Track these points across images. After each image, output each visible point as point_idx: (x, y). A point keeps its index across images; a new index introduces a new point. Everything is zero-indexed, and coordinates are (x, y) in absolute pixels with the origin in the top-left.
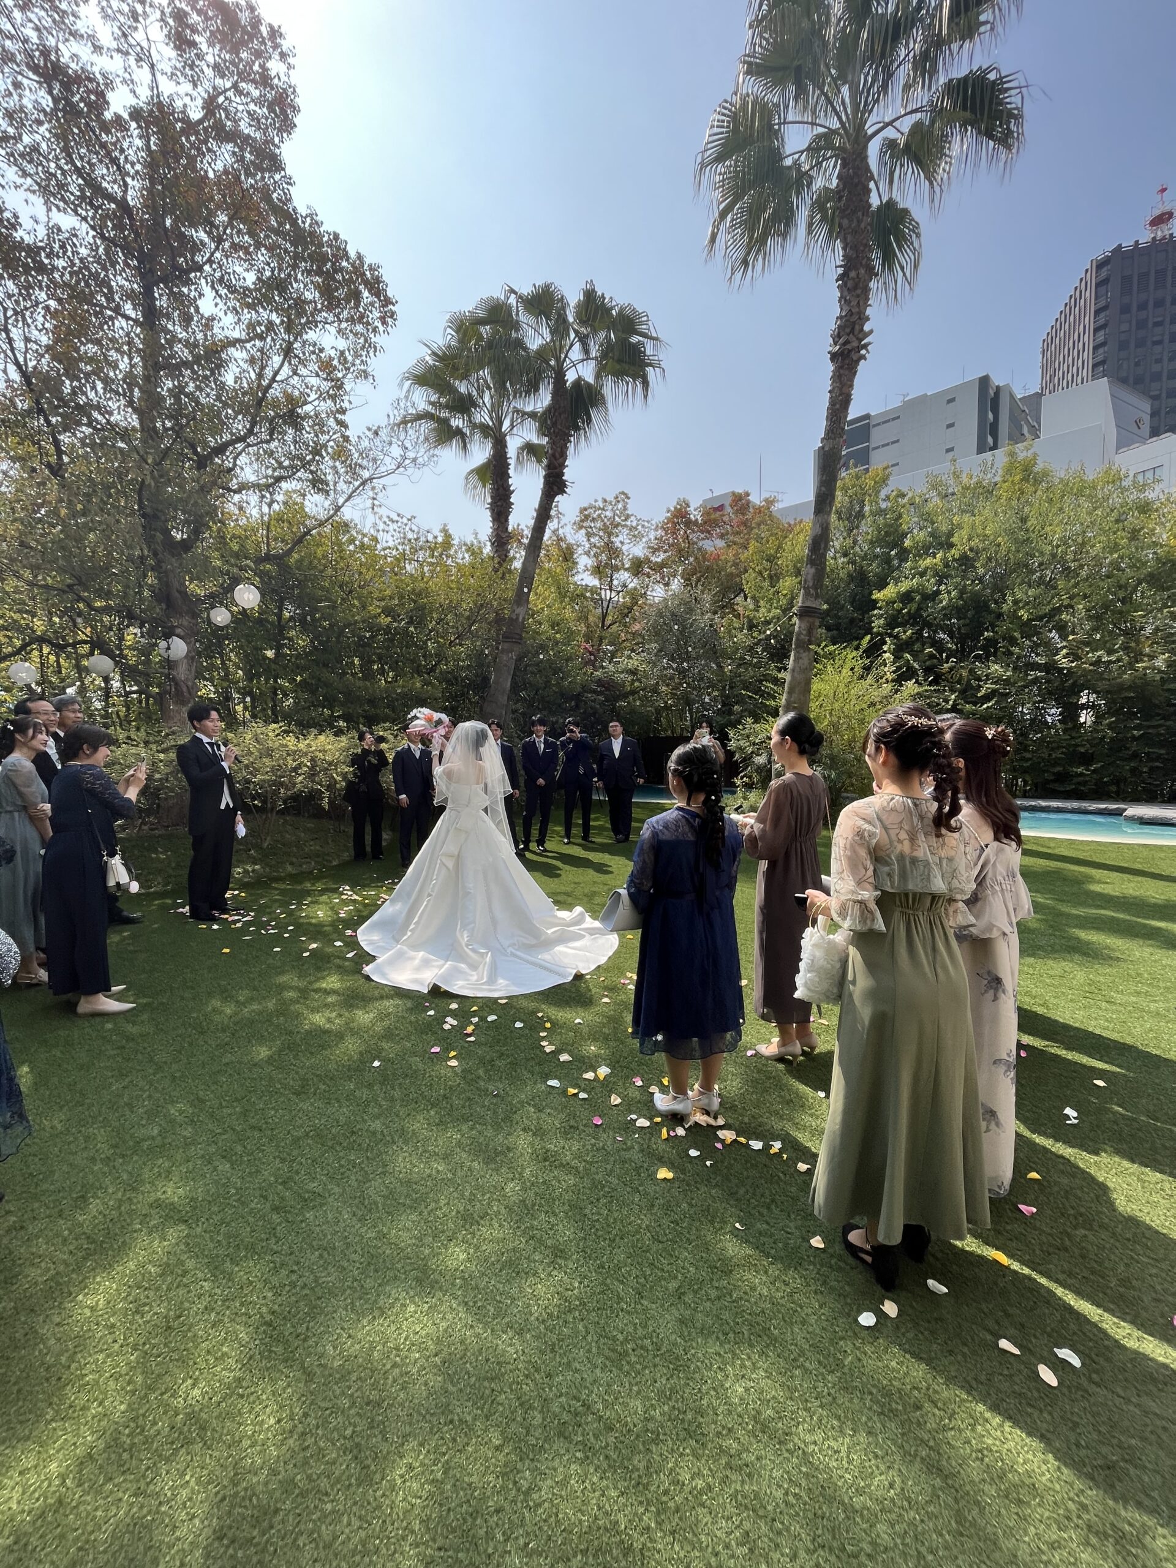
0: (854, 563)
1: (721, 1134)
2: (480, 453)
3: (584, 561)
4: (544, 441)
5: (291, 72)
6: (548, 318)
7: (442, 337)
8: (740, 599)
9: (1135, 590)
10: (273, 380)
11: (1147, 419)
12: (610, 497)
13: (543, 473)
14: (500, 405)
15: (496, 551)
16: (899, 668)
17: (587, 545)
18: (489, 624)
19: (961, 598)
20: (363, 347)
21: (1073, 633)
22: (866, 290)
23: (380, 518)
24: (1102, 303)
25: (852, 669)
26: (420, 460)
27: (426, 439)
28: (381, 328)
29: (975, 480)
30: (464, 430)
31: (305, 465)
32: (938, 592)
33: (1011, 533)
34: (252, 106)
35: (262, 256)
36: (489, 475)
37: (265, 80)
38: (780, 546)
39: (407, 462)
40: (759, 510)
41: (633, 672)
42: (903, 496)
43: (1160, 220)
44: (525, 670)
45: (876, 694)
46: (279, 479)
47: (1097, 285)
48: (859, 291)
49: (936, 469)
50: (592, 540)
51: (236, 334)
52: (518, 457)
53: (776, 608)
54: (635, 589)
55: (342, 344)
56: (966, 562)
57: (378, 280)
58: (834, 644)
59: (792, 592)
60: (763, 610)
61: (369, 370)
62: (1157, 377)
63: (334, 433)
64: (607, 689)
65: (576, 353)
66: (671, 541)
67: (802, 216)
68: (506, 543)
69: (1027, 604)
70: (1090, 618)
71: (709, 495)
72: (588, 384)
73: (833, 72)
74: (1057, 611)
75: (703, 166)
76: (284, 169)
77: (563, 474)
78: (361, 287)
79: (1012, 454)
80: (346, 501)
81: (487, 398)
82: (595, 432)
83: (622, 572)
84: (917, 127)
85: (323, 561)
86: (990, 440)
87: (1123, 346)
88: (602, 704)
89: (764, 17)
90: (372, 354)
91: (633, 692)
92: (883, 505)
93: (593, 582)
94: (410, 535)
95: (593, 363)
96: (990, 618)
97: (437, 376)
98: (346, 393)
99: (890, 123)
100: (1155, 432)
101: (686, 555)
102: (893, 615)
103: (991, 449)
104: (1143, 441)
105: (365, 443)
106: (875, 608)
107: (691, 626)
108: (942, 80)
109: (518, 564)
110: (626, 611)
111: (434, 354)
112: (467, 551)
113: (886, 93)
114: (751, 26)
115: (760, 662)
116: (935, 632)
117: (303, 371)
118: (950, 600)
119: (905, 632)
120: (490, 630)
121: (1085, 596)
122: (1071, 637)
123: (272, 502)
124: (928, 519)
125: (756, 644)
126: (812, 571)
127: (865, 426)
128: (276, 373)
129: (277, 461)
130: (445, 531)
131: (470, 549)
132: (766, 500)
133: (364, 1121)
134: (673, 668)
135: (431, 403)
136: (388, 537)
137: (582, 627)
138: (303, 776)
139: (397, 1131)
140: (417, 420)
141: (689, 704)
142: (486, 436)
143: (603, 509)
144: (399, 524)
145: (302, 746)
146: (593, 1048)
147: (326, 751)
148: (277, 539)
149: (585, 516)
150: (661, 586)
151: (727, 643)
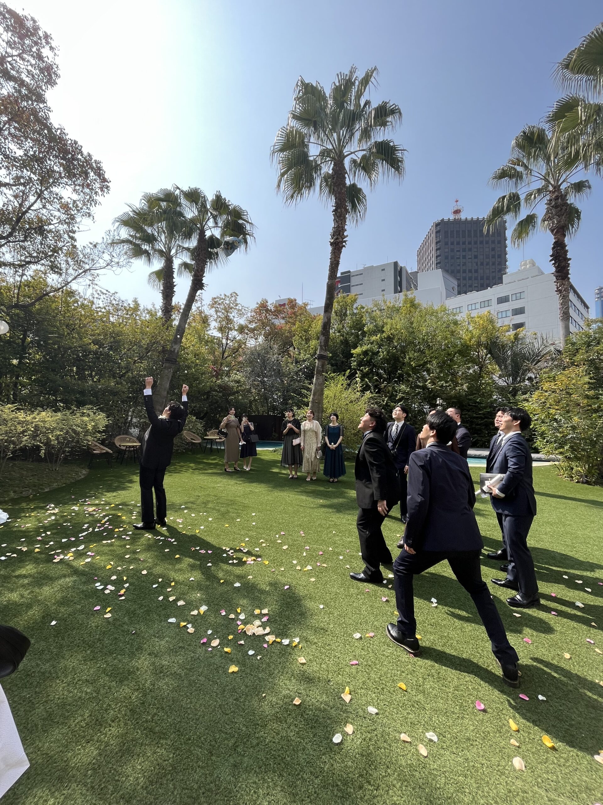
0: (343, 336)
1: (267, 638)
2: (158, 264)
3: (214, 324)
4: (193, 263)
5: (56, 57)
6: (196, 204)
7: (139, 203)
8: (291, 349)
9: (454, 357)
10: (29, 208)
11: (456, 287)
12: (228, 294)
13: (192, 278)
14: (170, 242)
15: (165, 315)
16: (363, 385)
17: (216, 316)
18: (159, 352)
19: (388, 355)
20: (88, 201)
21: (433, 373)
22: (345, 218)
23: (96, 291)
24: (438, 240)
25: (342, 385)
26: (121, 263)
27: (126, 253)
28: (100, 193)
29: (392, 304)
30: (149, 252)
31: (46, 256)
32: (379, 352)
33: (406, 328)
34: (30, 68)
35: (29, 144)
36: (162, 275)
37: (39, 57)
38: (310, 325)
39: (113, 263)
40: (301, 308)
41: (238, 382)
42: (363, 308)
43: (457, 212)
44: (178, 378)
45: (353, 397)
46: (29, 263)
47: (436, 232)
48: (342, 218)
49: (376, 298)
50: (218, 314)
51: (7, 180)
52: (179, 269)
53: (308, 354)
54: (240, 340)
55: (75, 197)
56: (390, 339)
57: (99, 169)
58: (334, 373)
59: (316, 347)
60: (302, 355)
61: (92, 213)
62: (459, 271)
63: (67, 243)
64: (224, 390)
65: (211, 223)
66: (259, 318)
67: (318, 182)
68: (171, 311)
69: (414, 359)
70: (439, 367)
71: (279, 298)
72: (217, 239)
73: (330, 127)
74: (426, 363)
75: (274, 152)
76: (46, 103)
77: (202, 280)
78: (90, 170)
79: (406, 295)
80: (73, 279)
81: (163, 237)
82: (220, 262)
83: (233, 331)
84: (364, 157)
85: (56, 311)
86: (399, 288)
87: (447, 258)
88: (220, 397)
89: (300, 97)
90: (93, 205)
91: (238, 392)
92: (355, 311)
93: (217, 334)
94: (114, 302)
95: (220, 229)
96: (400, 364)
98: (76, 223)
99: (354, 153)
100: (459, 293)
101: (266, 325)
102: (360, 361)
103: (399, 292)
104: (455, 296)
105: (87, 250)
106: (352, 357)
107: (268, 360)
108: (373, 141)
109: (176, 323)
110: (235, 351)
111: (134, 211)
112: (148, 313)
113: (351, 140)
114: (295, 99)
115: (300, 380)
116: (378, 369)
117: (48, 206)
118: (384, 356)
119: (365, 369)
120: (159, 356)
121: (436, 358)
122: (431, 375)
123: (23, 275)
124: (373, 319)
125: (299, 371)
126: (323, 338)
127: (347, 276)
128: (32, 205)
129: (28, 253)
130: (135, 301)
131: (150, 312)
132: (304, 304)
133: (38, 665)
134: (258, 381)
135: (130, 236)
136: (100, 302)
137: (211, 357)
138: (28, 437)
139: (61, 669)
140: (121, 243)
141: (266, 399)
142: (162, 256)
143: (224, 299)
144: (107, 295)
145: (29, 418)
146: (198, 595)
147: (46, 422)
148: (24, 296)
149: (215, 302)
150: (253, 339)
151: (285, 370)
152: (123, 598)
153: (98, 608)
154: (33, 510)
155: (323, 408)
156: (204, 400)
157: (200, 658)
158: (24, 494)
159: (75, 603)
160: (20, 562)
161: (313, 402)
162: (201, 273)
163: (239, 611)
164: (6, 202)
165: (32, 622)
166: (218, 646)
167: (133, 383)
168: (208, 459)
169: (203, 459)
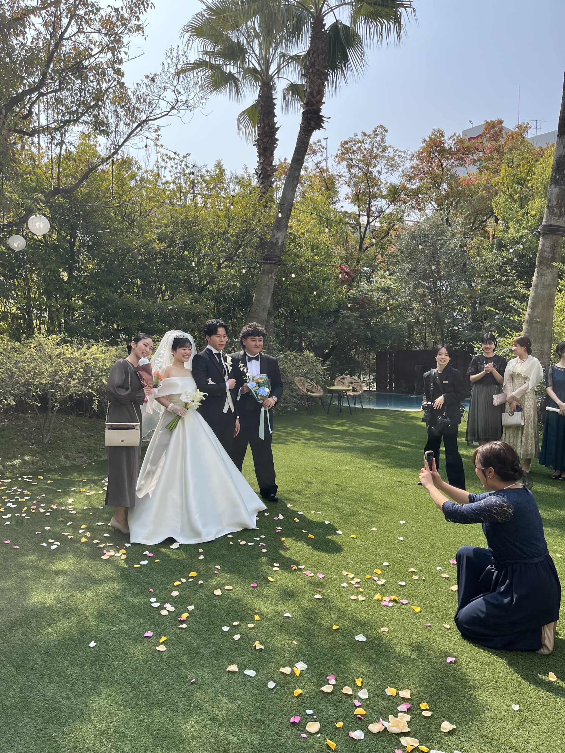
4: (305, 81)
8: (490, 221)
10: (62, 37)
12: (369, 131)
13: (302, 110)
14: (268, 51)
15: (262, 183)
17: (348, 175)
18: (255, 247)
26: (191, 102)
30: (237, 76)
36: (257, 115)
38: (530, 170)
39: (179, 104)
40: (512, 137)
41: (387, 290)
50: (353, 171)
52: (284, 98)
53: (525, 228)
54: (391, 214)
59: (540, 212)
60: (512, 231)
61: (143, 24)
64: (362, 306)
66: (426, 169)
68: (271, 175)
71: (470, 126)
72: (345, 27)
77: (320, 110)
80: (125, 141)
81: (256, 46)
82: (352, 70)
83: (379, 199)
88: (356, 319)
91: (387, 309)
93: (352, 208)
94: (186, 170)
95: (349, 8)
97: (212, 28)
98: (123, 45)
101: (439, 181)
105: (142, 89)
107: (442, 247)
109: (278, 195)
110: (383, 235)
111: (209, 8)
112: (238, 183)
115: (507, 280)
117: (86, 28)
125: (504, 263)
126: (556, 191)
128: (66, 31)
129: (66, 108)
130: (219, 166)
131: (240, 182)
132: (520, 128)
133: (68, 698)
134: (424, 287)
135: (206, 53)
136: (167, 174)
137: (339, 250)
138: (77, 381)
139: (95, 710)
140: (193, 68)
141: (439, 320)
142: (256, 80)
143: (362, 142)
144: (176, 161)
145: (77, 355)
146: (295, 643)
147: (98, 359)
148: (67, 176)
149: (346, 149)
150: (416, 211)
151: (476, 262)
152: (184, 626)
153: (149, 634)
154: (85, 484)
155: (552, 334)
156: (329, 325)
157: (287, 744)
158: (78, 462)
159: (121, 621)
160: (63, 553)
161: (531, 321)
162: (318, 97)
163: (359, 682)
164: (35, 37)
165: (67, 637)
166: (317, 733)
167: (218, 301)
168: (331, 424)
169: (325, 423)
